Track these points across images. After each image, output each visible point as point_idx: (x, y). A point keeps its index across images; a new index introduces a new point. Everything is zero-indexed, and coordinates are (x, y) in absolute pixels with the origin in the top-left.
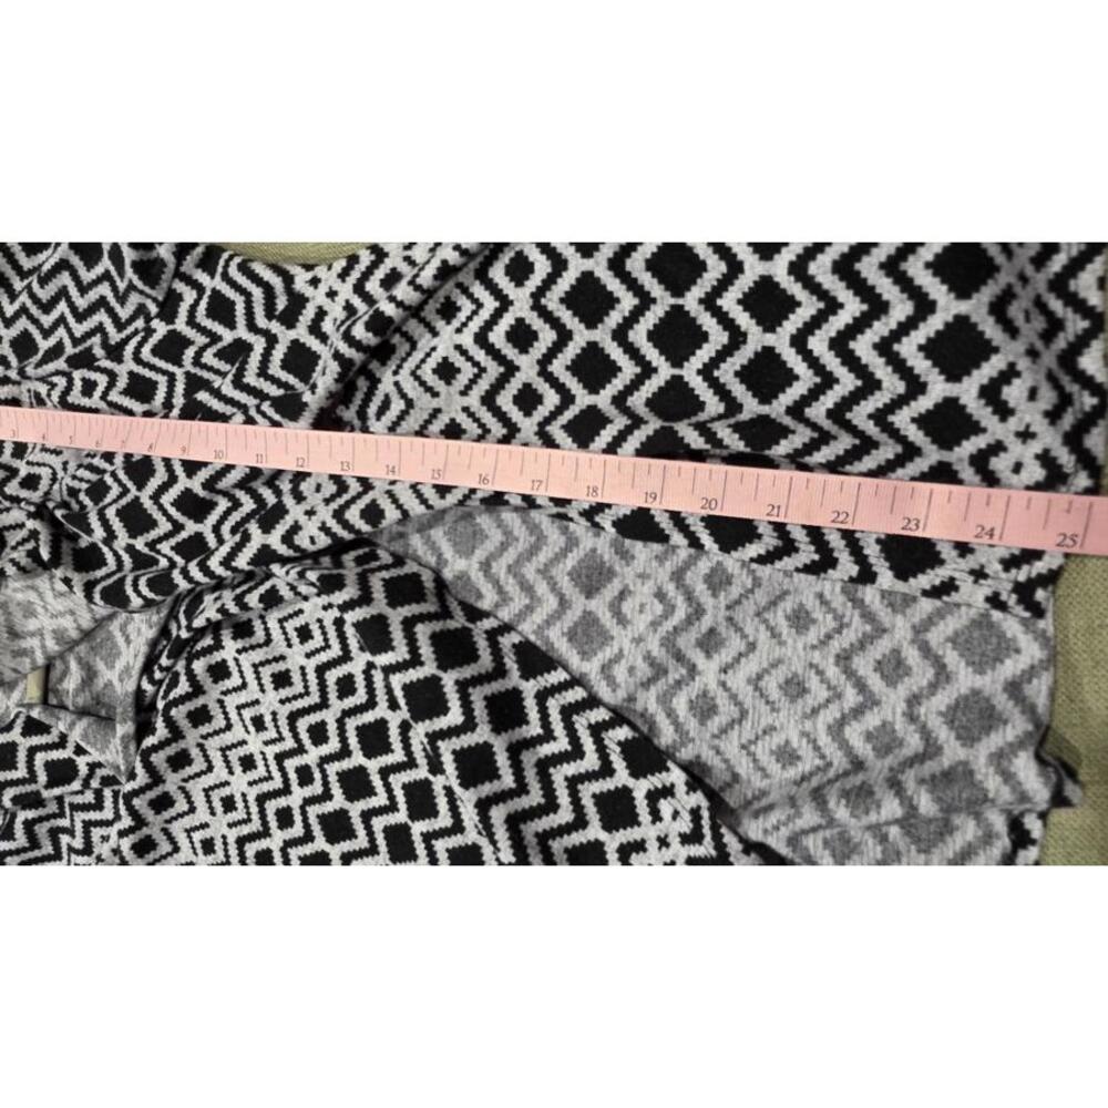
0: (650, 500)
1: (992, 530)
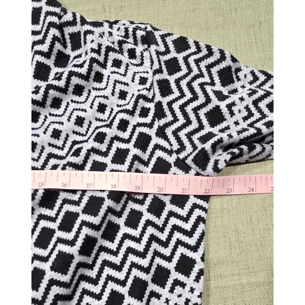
0: (137, 189)
1: (253, 189)
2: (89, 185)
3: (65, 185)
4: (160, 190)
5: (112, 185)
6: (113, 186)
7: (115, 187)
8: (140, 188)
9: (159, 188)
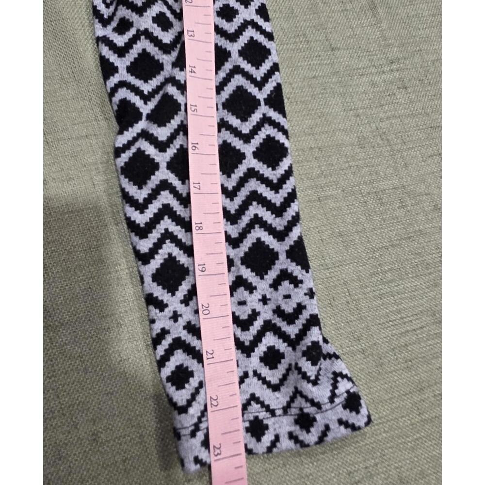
0: (200, 267)
2: (197, 186)
3: (195, 147)
4: (205, 308)
5: (201, 223)
6: (199, 225)
7: (197, 228)
8: (202, 271)
9: (207, 306)
